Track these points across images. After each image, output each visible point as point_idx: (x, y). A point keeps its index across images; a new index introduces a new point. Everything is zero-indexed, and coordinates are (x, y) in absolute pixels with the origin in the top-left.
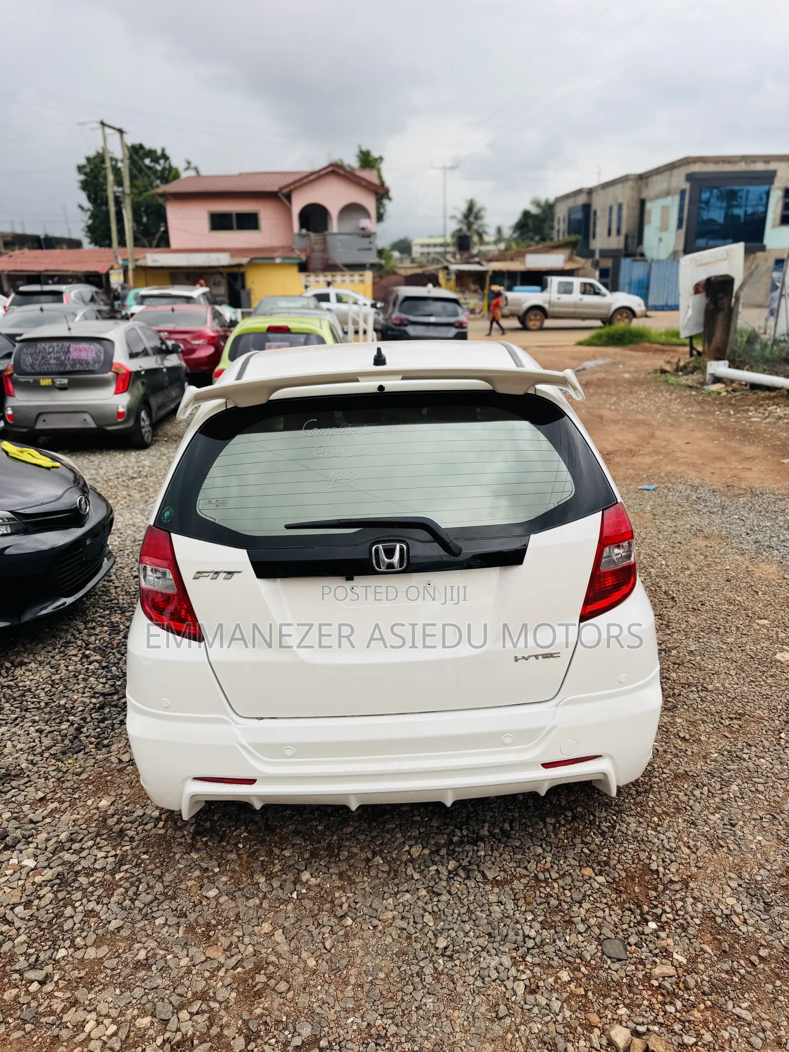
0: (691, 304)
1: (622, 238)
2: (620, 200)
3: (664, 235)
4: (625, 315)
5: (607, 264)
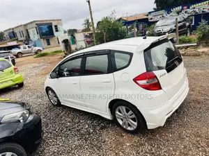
0: (62, 45)
1: (25, 37)
2: (22, 30)
4: (39, 51)
5: (26, 42)
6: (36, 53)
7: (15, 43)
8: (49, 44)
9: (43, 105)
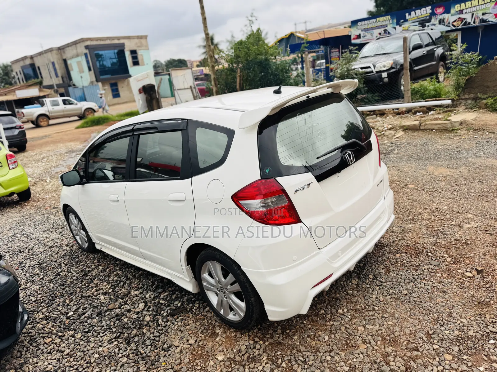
0: (140, 98)
1: (60, 78)
2: (52, 61)
3: (82, 75)
4: (90, 112)
5: (62, 90)
6: (82, 117)
7: (33, 92)
8: (116, 94)
9: (60, 247)
